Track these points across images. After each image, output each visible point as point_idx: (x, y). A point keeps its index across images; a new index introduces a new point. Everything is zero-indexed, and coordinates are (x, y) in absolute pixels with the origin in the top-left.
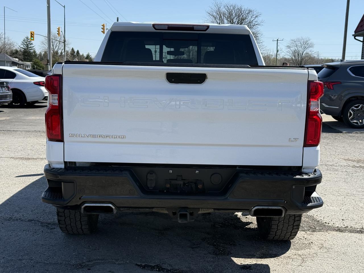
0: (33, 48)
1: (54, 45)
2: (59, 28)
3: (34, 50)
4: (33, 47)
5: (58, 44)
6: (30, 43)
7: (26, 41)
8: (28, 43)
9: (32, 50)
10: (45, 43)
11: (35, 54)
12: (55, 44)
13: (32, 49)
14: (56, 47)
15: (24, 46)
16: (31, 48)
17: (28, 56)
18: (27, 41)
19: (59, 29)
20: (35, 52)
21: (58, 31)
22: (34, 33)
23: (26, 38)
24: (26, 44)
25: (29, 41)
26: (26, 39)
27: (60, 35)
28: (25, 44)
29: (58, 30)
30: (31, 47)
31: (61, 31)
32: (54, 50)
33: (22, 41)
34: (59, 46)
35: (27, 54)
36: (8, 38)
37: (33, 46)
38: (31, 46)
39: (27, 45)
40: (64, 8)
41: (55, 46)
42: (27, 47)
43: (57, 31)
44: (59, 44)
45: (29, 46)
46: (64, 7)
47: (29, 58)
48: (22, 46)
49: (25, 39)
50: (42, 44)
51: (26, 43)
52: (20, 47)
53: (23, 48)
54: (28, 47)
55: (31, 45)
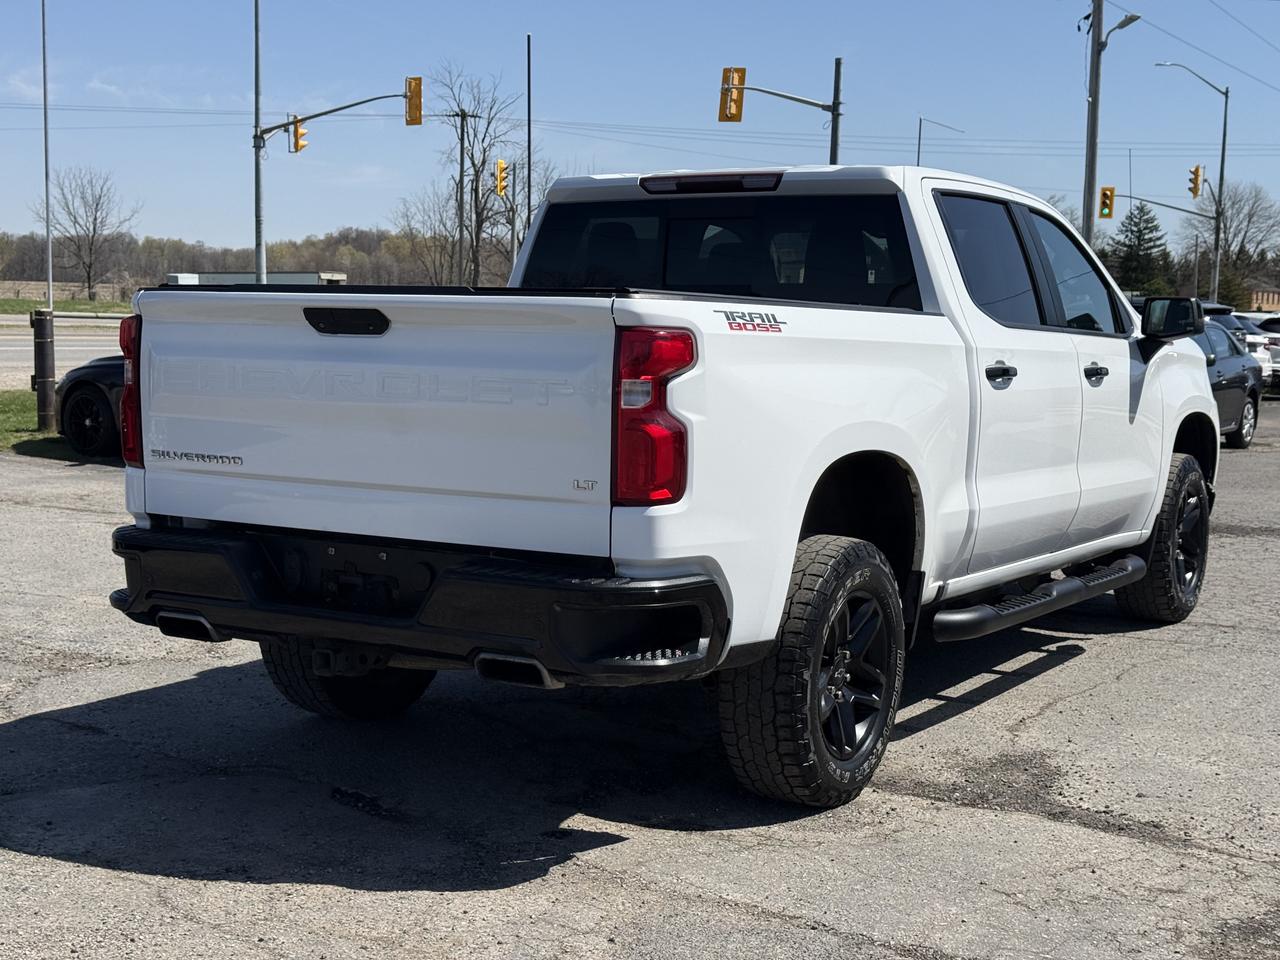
0: (1158, 243)
1: (1230, 227)
2: (1197, 170)
3: (1163, 247)
4: (1159, 239)
5: (1245, 223)
6: (1150, 225)
7: (1137, 220)
8: (1142, 225)
9: (1156, 250)
10: (1196, 223)
11: (1165, 262)
12: (1234, 225)
13: (1154, 247)
14: (1235, 235)
15: (1127, 236)
16: (1152, 244)
17: (1139, 271)
18: (1140, 219)
19: (1196, 173)
20: (1165, 255)
21: (1194, 181)
22: (1112, 192)
23: (1138, 208)
24: (1135, 229)
25: (1146, 217)
26: (1136, 212)
27: (1200, 193)
28: (1132, 232)
29: (1193, 176)
30: (1150, 240)
31: (1205, 181)
32: (1229, 247)
33: (1124, 219)
34: (1246, 232)
35: (1135, 264)
36: (1072, 213)
37: (1159, 234)
38: (1151, 235)
39: (1140, 231)
40: (1224, 97)
41: (1232, 230)
42: (1138, 238)
43: (1190, 180)
44: (1249, 222)
45: (1146, 237)
46: (1226, 94)
47: (1141, 276)
48: (1121, 238)
49: (1132, 214)
50: (1185, 228)
51: (1136, 225)
52: (1113, 239)
53: (1124, 245)
54: (1144, 239)
55: (1151, 232)
